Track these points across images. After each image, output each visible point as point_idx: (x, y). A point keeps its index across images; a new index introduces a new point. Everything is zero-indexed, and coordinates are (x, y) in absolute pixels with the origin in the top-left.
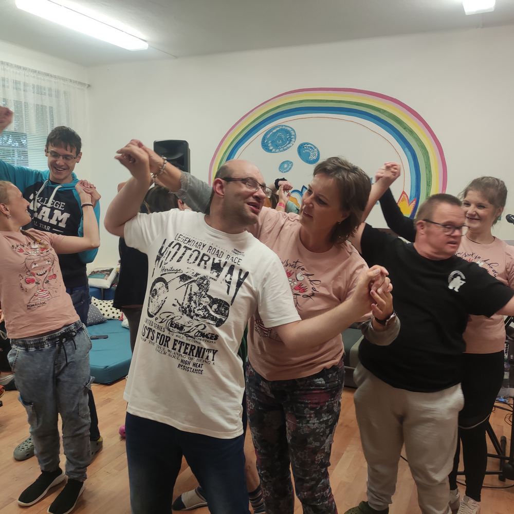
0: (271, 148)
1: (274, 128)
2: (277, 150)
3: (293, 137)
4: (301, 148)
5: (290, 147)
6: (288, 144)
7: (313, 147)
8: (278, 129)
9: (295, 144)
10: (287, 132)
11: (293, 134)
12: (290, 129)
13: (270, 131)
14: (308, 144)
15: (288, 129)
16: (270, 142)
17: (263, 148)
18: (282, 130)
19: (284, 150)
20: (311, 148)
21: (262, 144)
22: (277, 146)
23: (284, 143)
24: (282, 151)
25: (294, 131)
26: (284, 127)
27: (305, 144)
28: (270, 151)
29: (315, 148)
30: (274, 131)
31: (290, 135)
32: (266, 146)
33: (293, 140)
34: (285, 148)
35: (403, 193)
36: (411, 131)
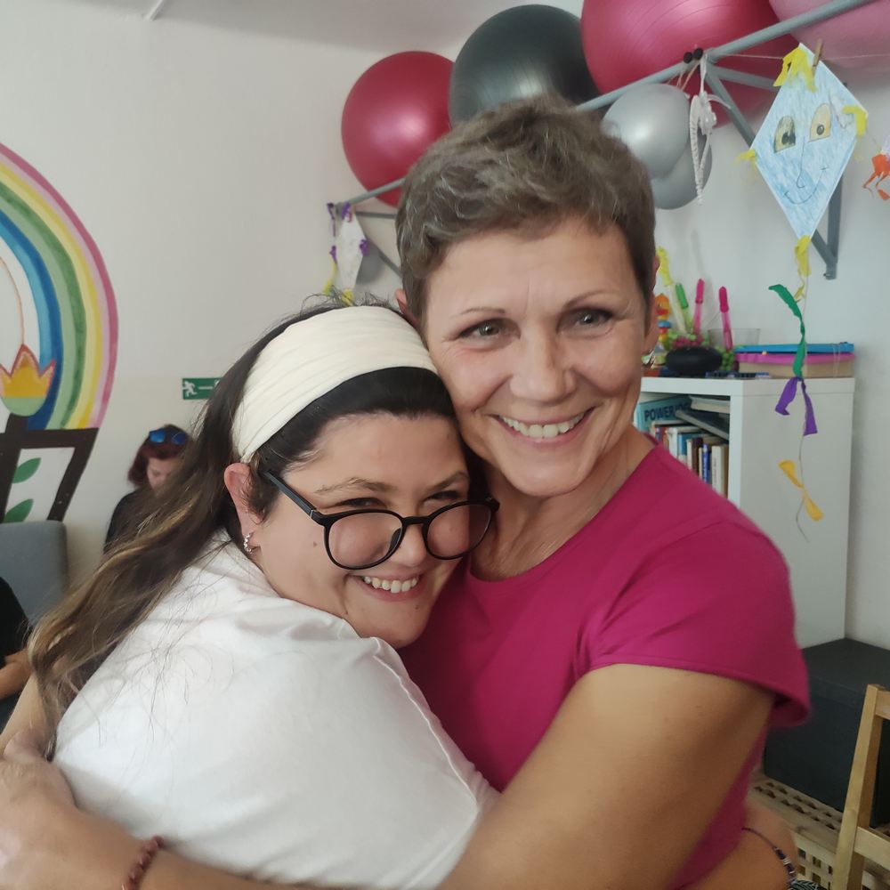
35: (23, 348)
36: (26, 211)
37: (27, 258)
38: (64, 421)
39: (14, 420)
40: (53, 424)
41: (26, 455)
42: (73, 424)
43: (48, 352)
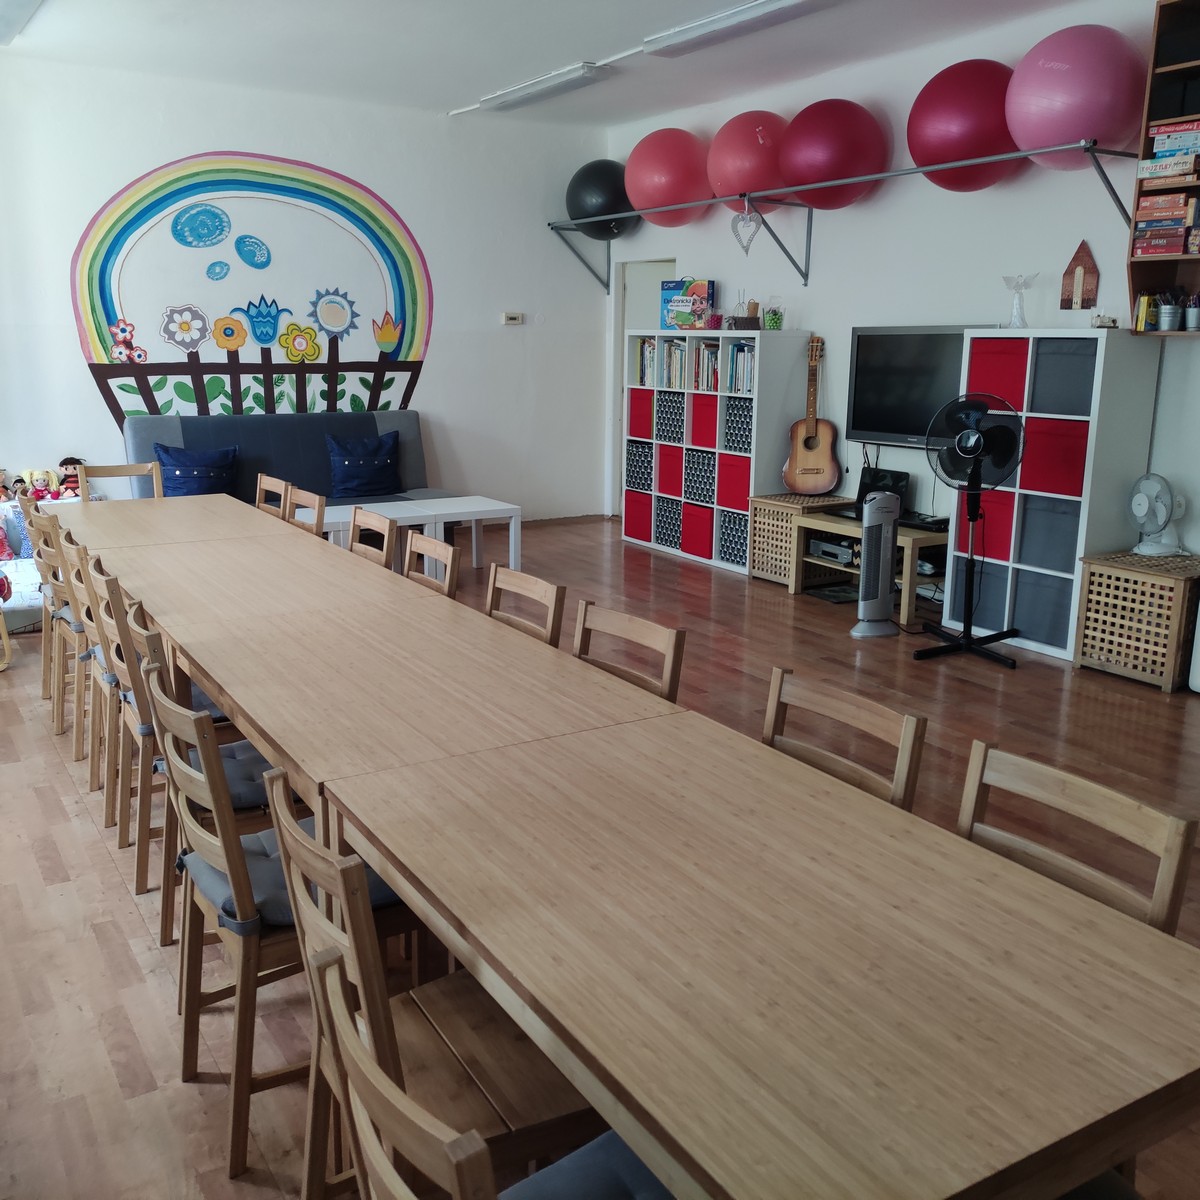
0: (190, 239)
1: (192, 207)
2: (201, 244)
3: (225, 224)
4: (241, 243)
5: (223, 239)
6: (220, 234)
7: (260, 244)
8: (199, 209)
9: (230, 236)
10: (216, 216)
11: (226, 219)
12: (220, 212)
13: (185, 211)
14: (251, 237)
15: (217, 211)
16: (186, 229)
17: (176, 238)
18: (205, 212)
19: (214, 244)
20: (256, 244)
21: (173, 231)
22: (200, 237)
23: (211, 233)
24: (209, 245)
25: (227, 216)
26: (208, 208)
27: (246, 237)
28: (189, 244)
29: (263, 244)
30: (193, 212)
31: (221, 221)
32: (179, 235)
33: (227, 229)
34: (214, 241)
35: (387, 313)
36: (389, 233)
37: (389, 261)
38: (406, 357)
39: (383, 355)
40: (401, 358)
41: (388, 375)
42: (410, 359)
43: (399, 316)
